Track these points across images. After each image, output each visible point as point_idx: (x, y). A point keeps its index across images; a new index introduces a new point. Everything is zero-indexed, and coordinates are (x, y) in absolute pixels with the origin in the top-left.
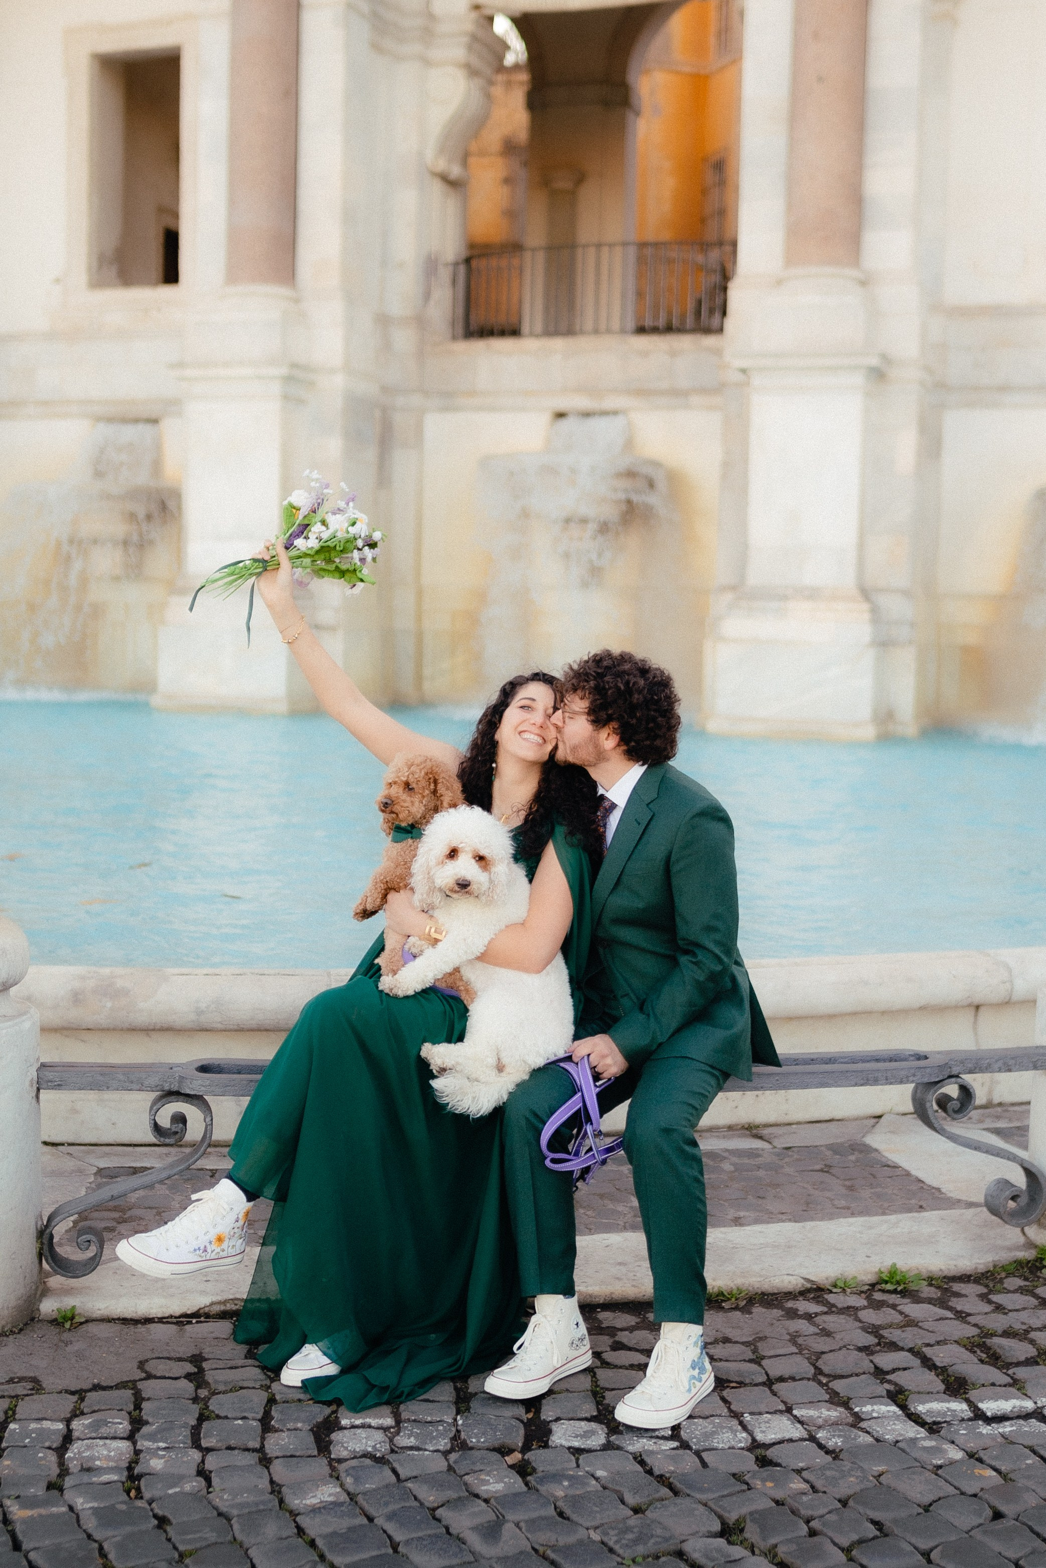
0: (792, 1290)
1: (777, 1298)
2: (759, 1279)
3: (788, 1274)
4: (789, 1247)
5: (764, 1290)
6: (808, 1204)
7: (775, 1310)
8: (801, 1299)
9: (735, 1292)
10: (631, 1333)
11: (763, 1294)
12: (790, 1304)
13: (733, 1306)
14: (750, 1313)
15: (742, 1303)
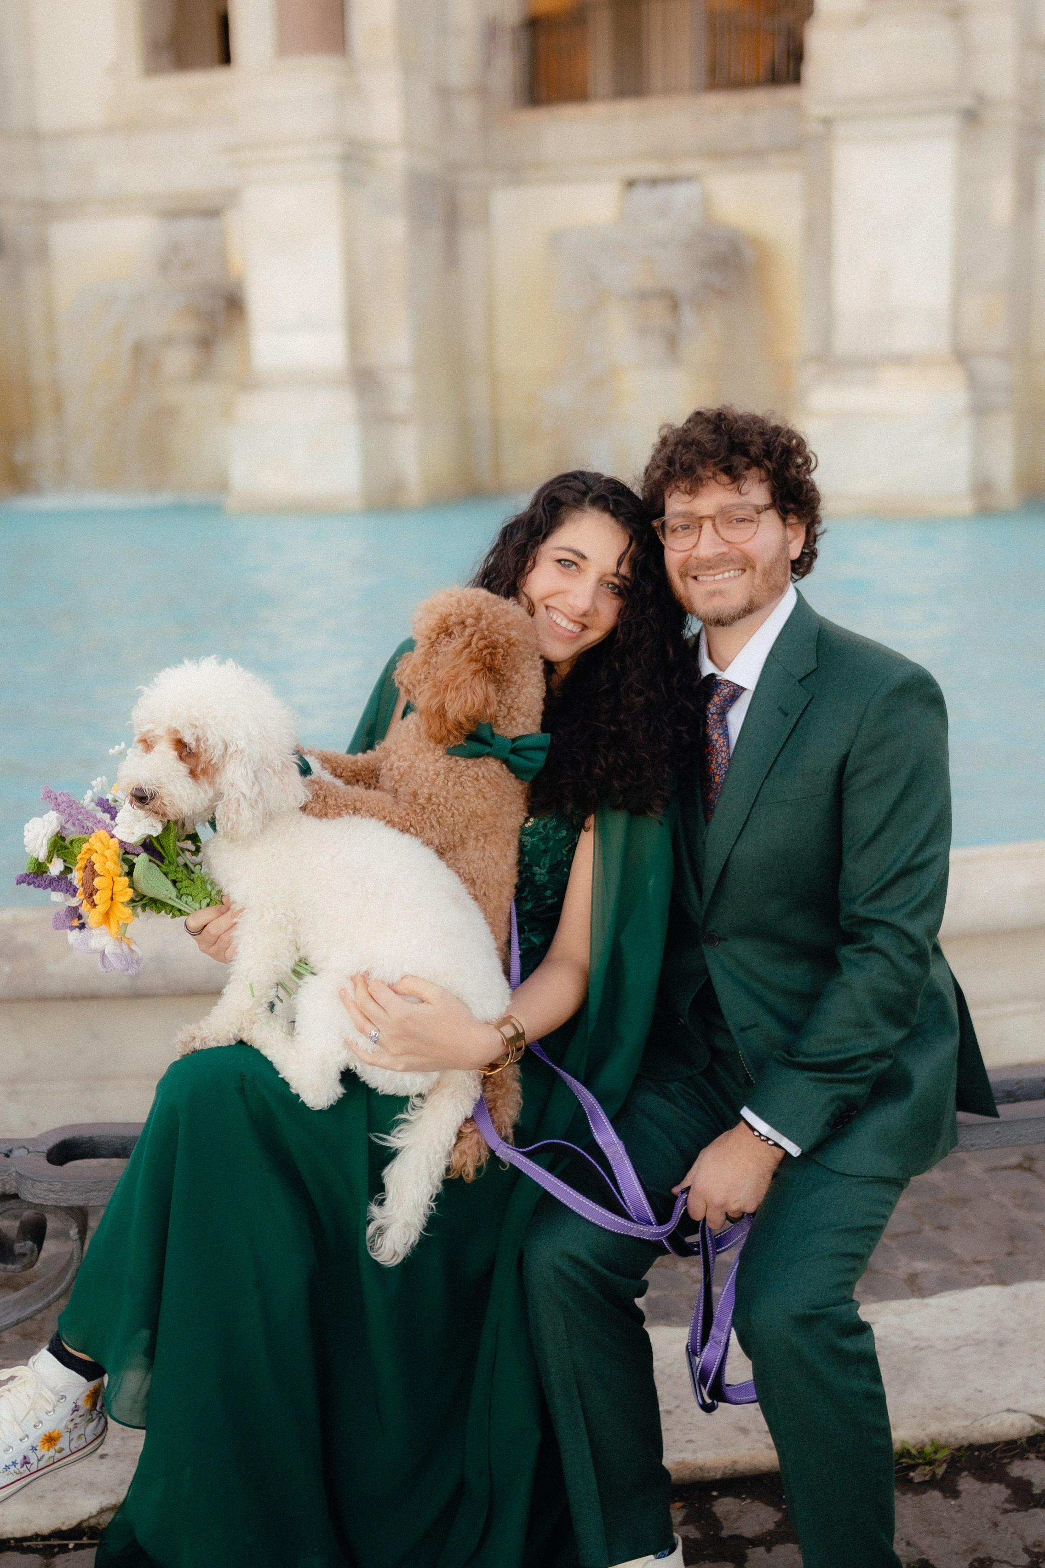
0: (1016, 1437)
1: (994, 1454)
2: (965, 1423)
3: (1008, 1410)
4: (1001, 1344)
5: (972, 1441)
6: (1012, 1238)
7: (995, 1486)
8: (1032, 1456)
9: (928, 1449)
10: (769, 1550)
11: (971, 1447)
12: (1017, 1469)
13: (927, 1478)
14: (955, 1494)
15: (940, 1471)
